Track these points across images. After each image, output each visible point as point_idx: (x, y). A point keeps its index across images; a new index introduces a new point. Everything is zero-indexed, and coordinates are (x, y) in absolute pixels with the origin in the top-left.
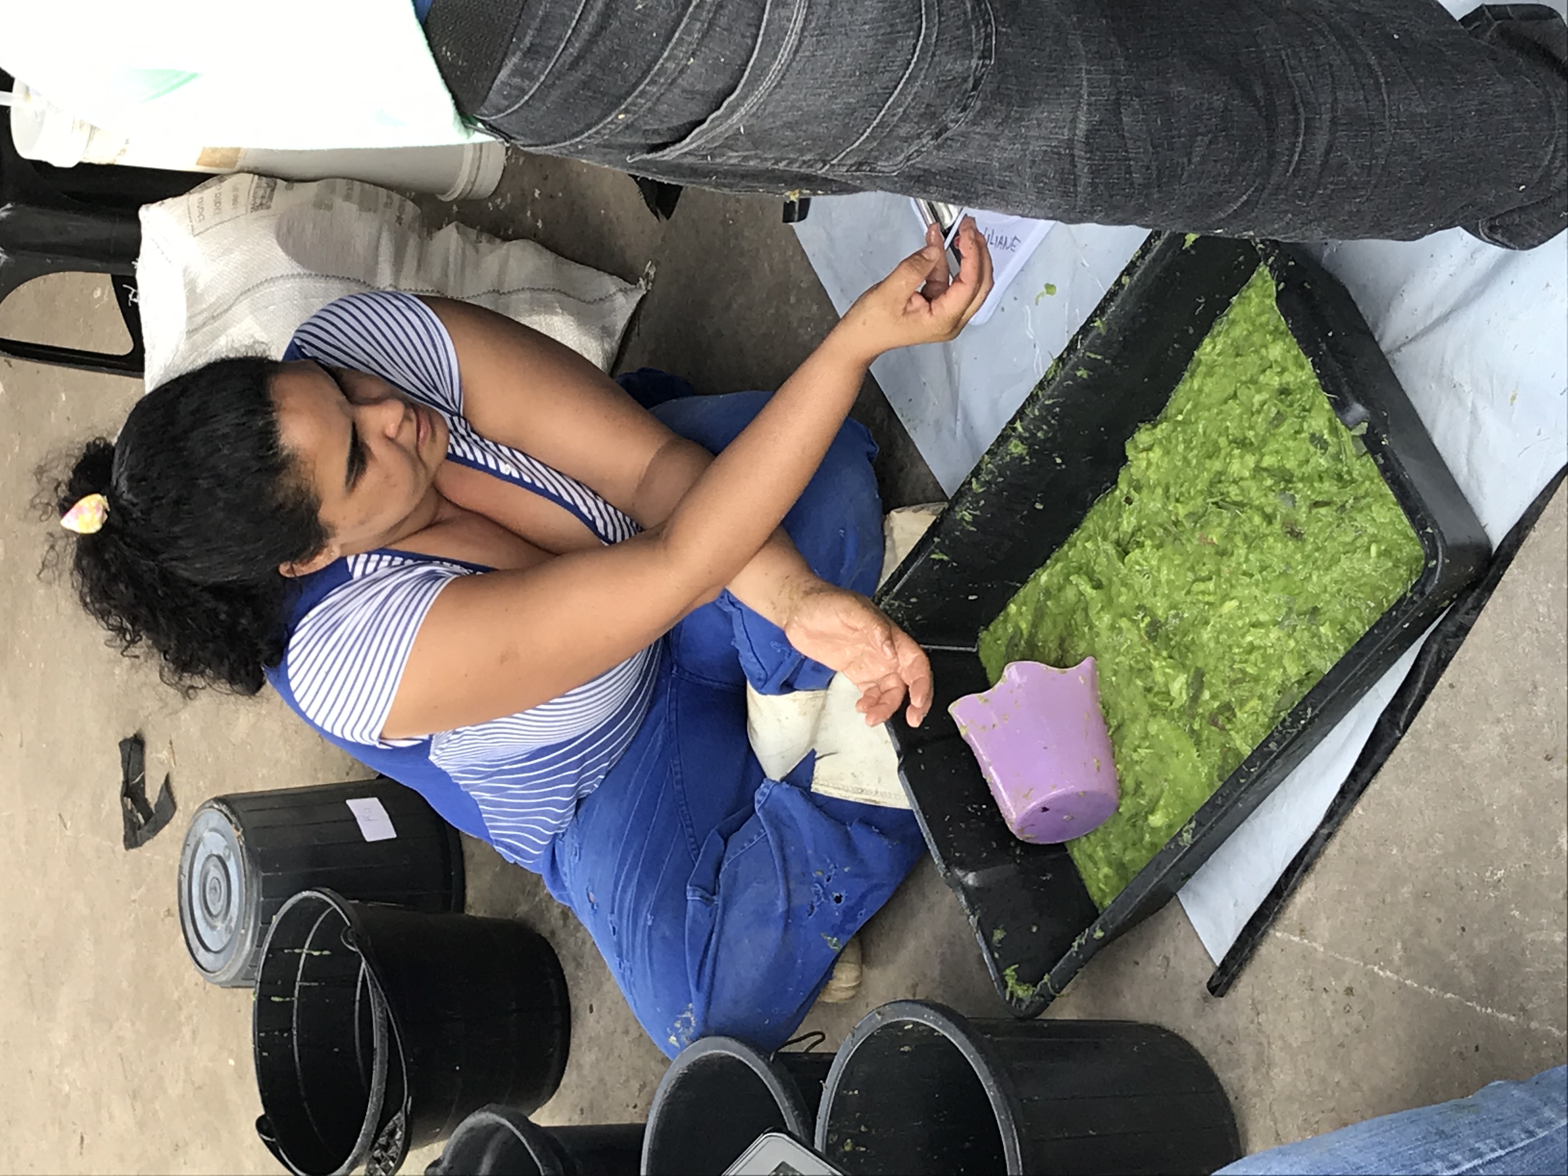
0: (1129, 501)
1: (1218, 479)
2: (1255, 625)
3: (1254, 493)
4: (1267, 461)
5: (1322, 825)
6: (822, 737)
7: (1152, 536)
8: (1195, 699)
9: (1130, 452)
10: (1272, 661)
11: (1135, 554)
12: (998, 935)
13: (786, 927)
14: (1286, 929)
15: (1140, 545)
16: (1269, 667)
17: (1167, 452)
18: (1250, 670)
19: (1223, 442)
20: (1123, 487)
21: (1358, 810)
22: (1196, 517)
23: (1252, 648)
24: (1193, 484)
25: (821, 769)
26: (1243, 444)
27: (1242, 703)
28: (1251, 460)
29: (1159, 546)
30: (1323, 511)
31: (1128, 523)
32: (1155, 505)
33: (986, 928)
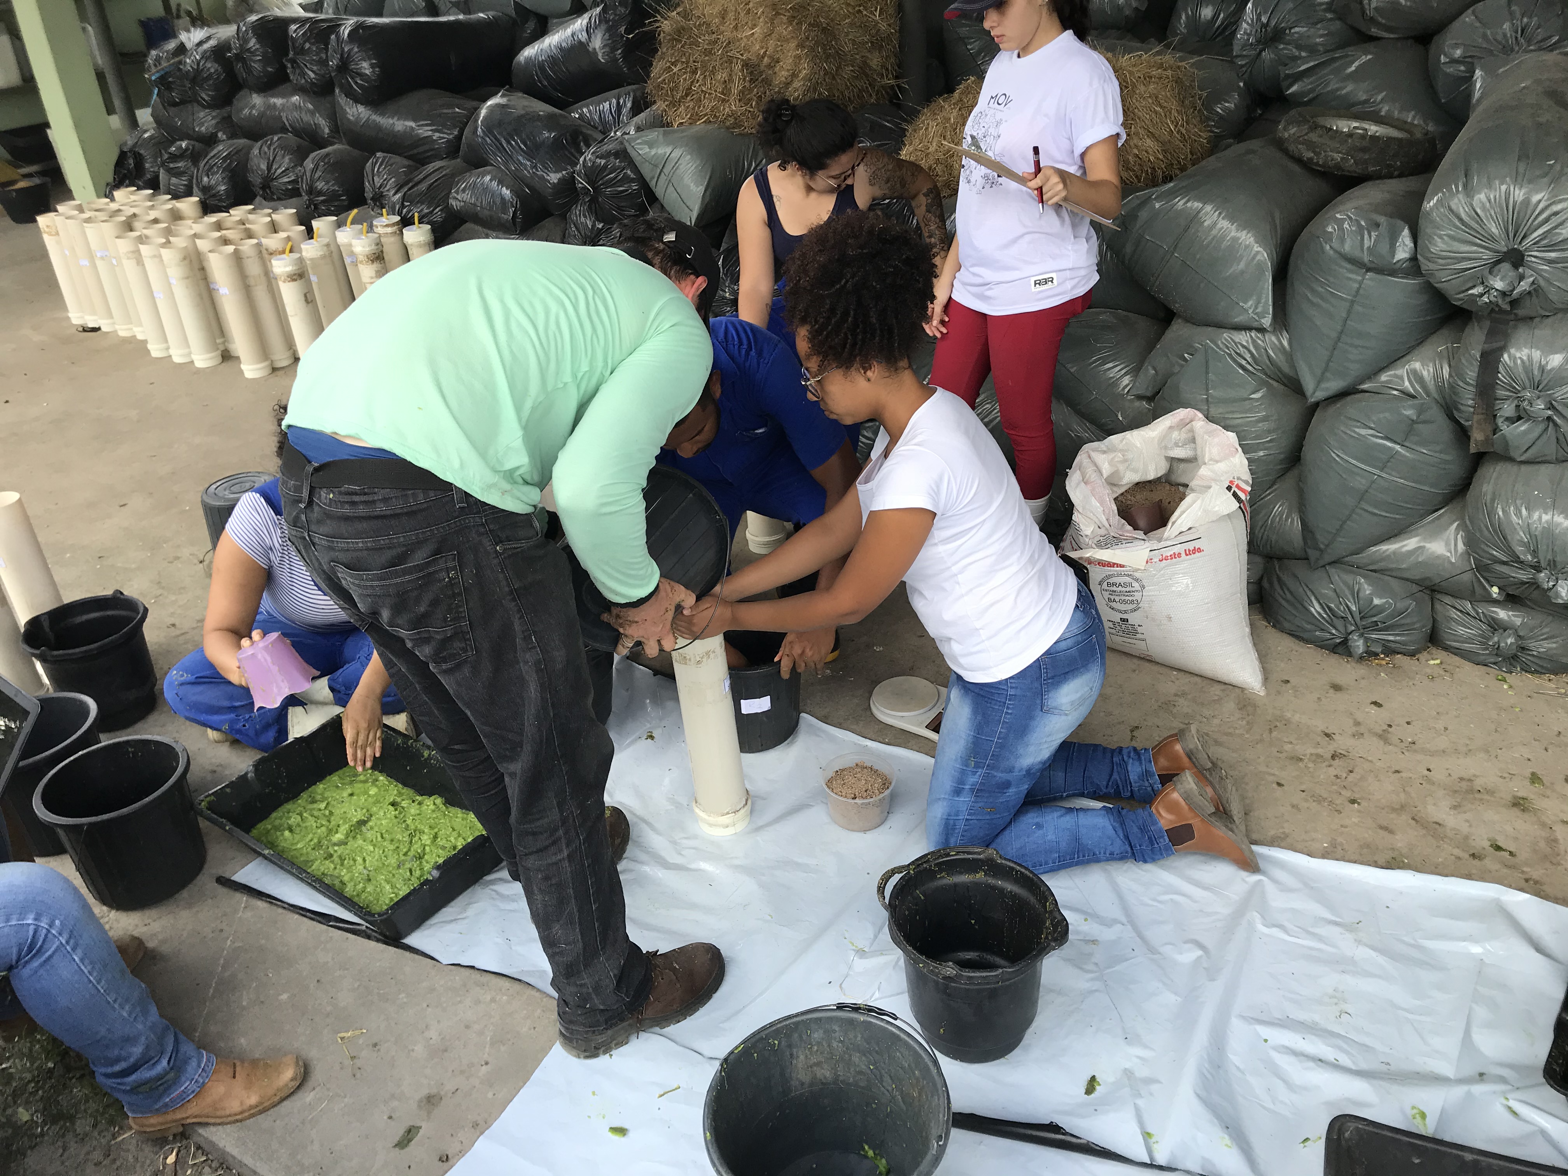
0: (413, 801)
1: (422, 832)
2: (364, 860)
3: (416, 846)
4: (427, 848)
5: (289, 904)
6: (313, 707)
7: (400, 813)
8: (335, 844)
9: (433, 797)
10: (349, 869)
11: (391, 808)
12: (228, 790)
13: (229, 708)
14: (247, 901)
15: (396, 810)
16: (347, 869)
17: (433, 811)
18: (346, 862)
19: (436, 830)
20: (419, 798)
21: (296, 916)
22: (407, 828)
23: (355, 860)
24: (420, 823)
25: (299, 709)
26: (435, 837)
27: (332, 862)
28: (428, 842)
29: (396, 817)
30: (408, 874)
31: (404, 804)
32: (413, 811)
33: (231, 785)
